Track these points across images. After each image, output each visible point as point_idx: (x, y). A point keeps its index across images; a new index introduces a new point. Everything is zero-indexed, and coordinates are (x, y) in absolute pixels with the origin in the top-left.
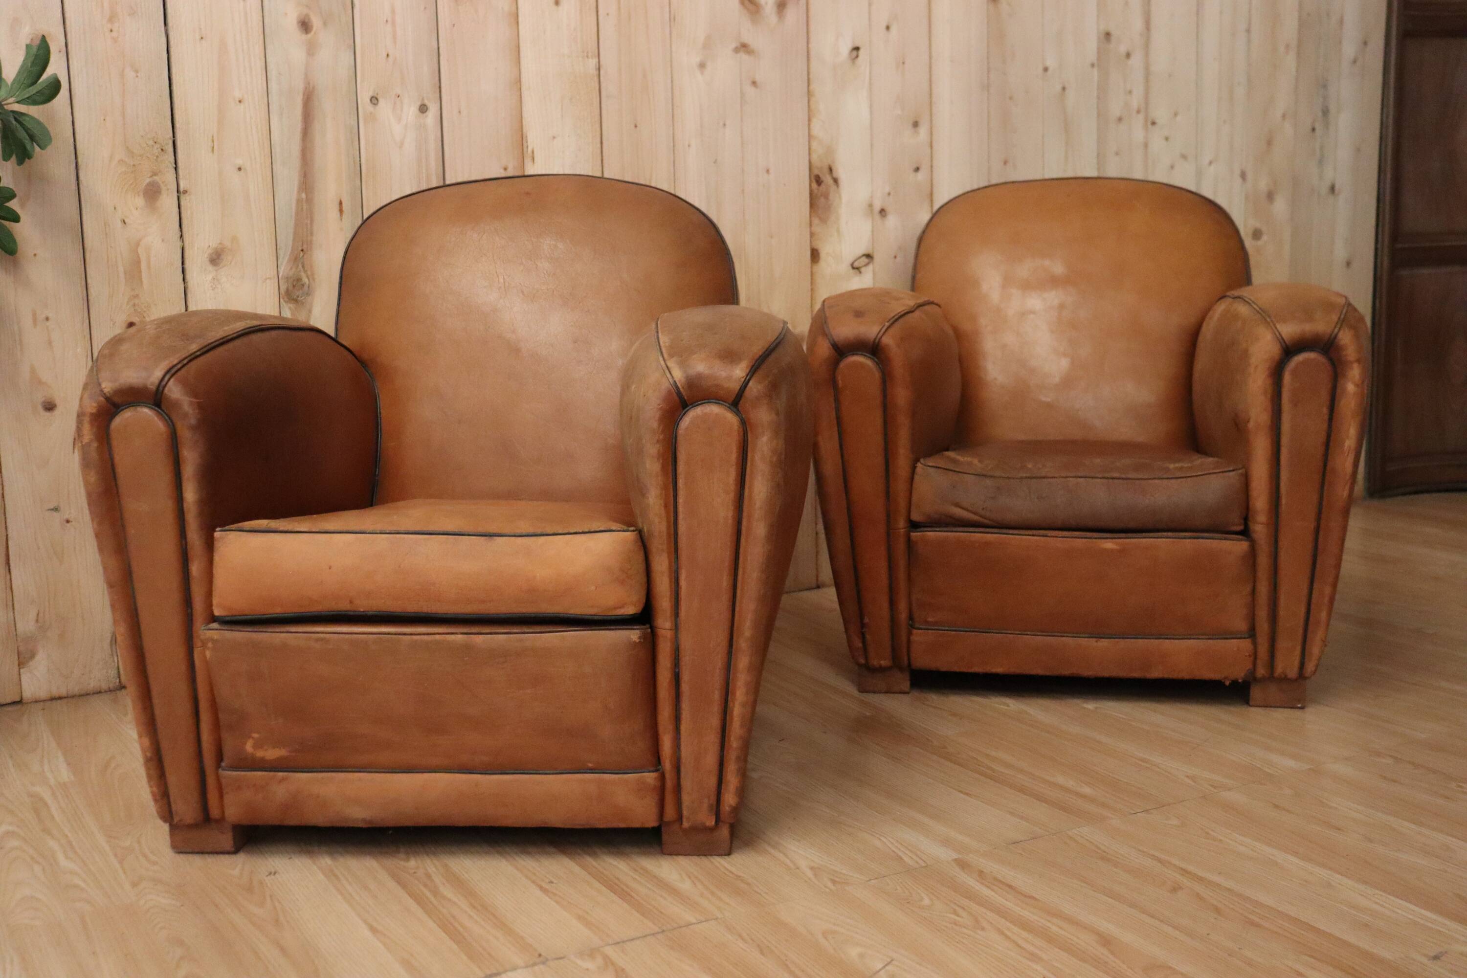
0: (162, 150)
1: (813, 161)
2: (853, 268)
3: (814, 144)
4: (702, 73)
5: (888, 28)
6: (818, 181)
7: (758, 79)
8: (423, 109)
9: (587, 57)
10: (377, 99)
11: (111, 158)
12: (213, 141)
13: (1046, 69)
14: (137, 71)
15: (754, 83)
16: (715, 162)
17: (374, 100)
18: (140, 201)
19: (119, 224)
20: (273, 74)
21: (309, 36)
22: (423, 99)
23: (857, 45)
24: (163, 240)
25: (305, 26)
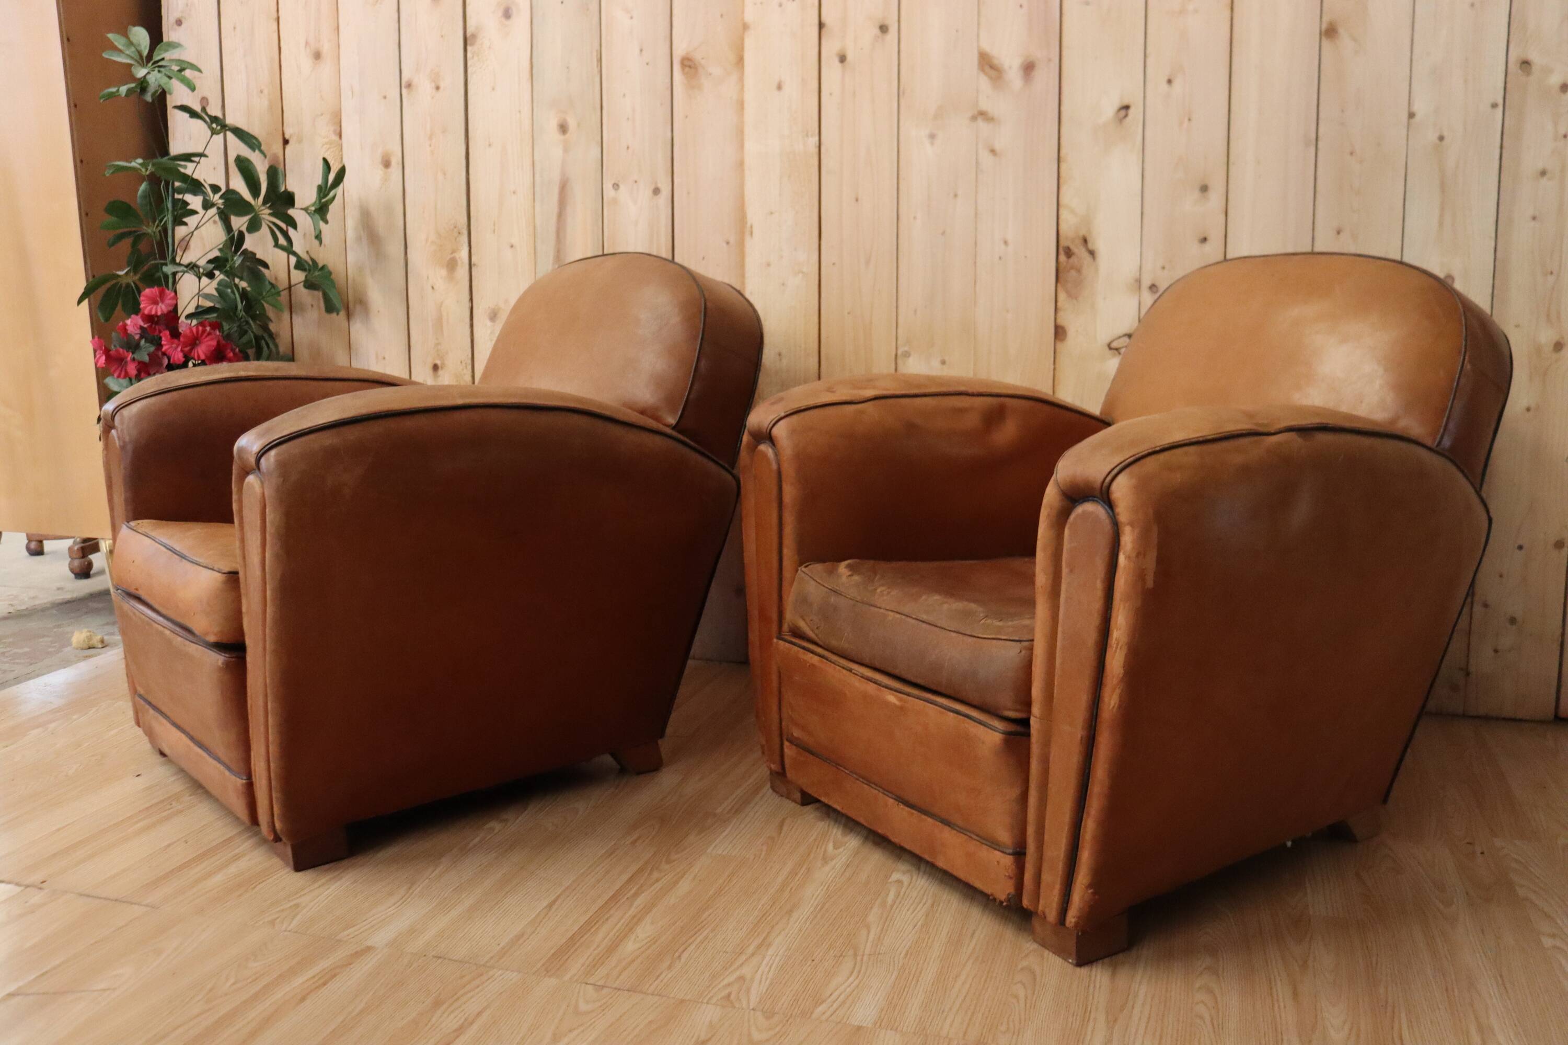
0: (459, 233)
1: (1061, 232)
2: (1110, 349)
3: (1064, 214)
4: (932, 144)
5: (1169, 81)
6: (1069, 253)
7: (997, 147)
8: (656, 191)
9: (807, 136)
10: (618, 185)
11: (427, 240)
12: (494, 225)
13: (1411, 115)
14: (445, 174)
15: (993, 151)
16: (943, 233)
17: (616, 186)
18: (444, 272)
19: (430, 288)
20: (537, 169)
21: (568, 135)
22: (656, 183)
23: (1126, 103)
24: (458, 302)
25: (563, 128)
